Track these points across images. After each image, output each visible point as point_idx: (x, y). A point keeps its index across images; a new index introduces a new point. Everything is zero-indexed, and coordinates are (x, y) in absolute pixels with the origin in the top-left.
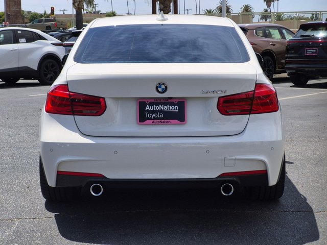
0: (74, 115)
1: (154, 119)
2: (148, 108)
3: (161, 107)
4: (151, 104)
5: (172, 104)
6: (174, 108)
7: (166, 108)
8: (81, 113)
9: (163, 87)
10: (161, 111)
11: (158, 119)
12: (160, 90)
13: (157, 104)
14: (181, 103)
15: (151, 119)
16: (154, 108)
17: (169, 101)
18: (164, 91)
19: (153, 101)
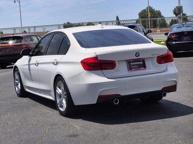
0: (101, 70)
1: (135, 68)
2: (131, 64)
3: (136, 63)
4: (132, 62)
5: (140, 61)
6: (141, 63)
7: (138, 63)
8: (105, 69)
9: (138, 54)
10: (136, 65)
11: (136, 68)
12: (137, 55)
13: (135, 62)
14: (143, 60)
15: (133, 68)
16: (134, 63)
17: (139, 60)
18: (139, 56)
19: (133, 60)
